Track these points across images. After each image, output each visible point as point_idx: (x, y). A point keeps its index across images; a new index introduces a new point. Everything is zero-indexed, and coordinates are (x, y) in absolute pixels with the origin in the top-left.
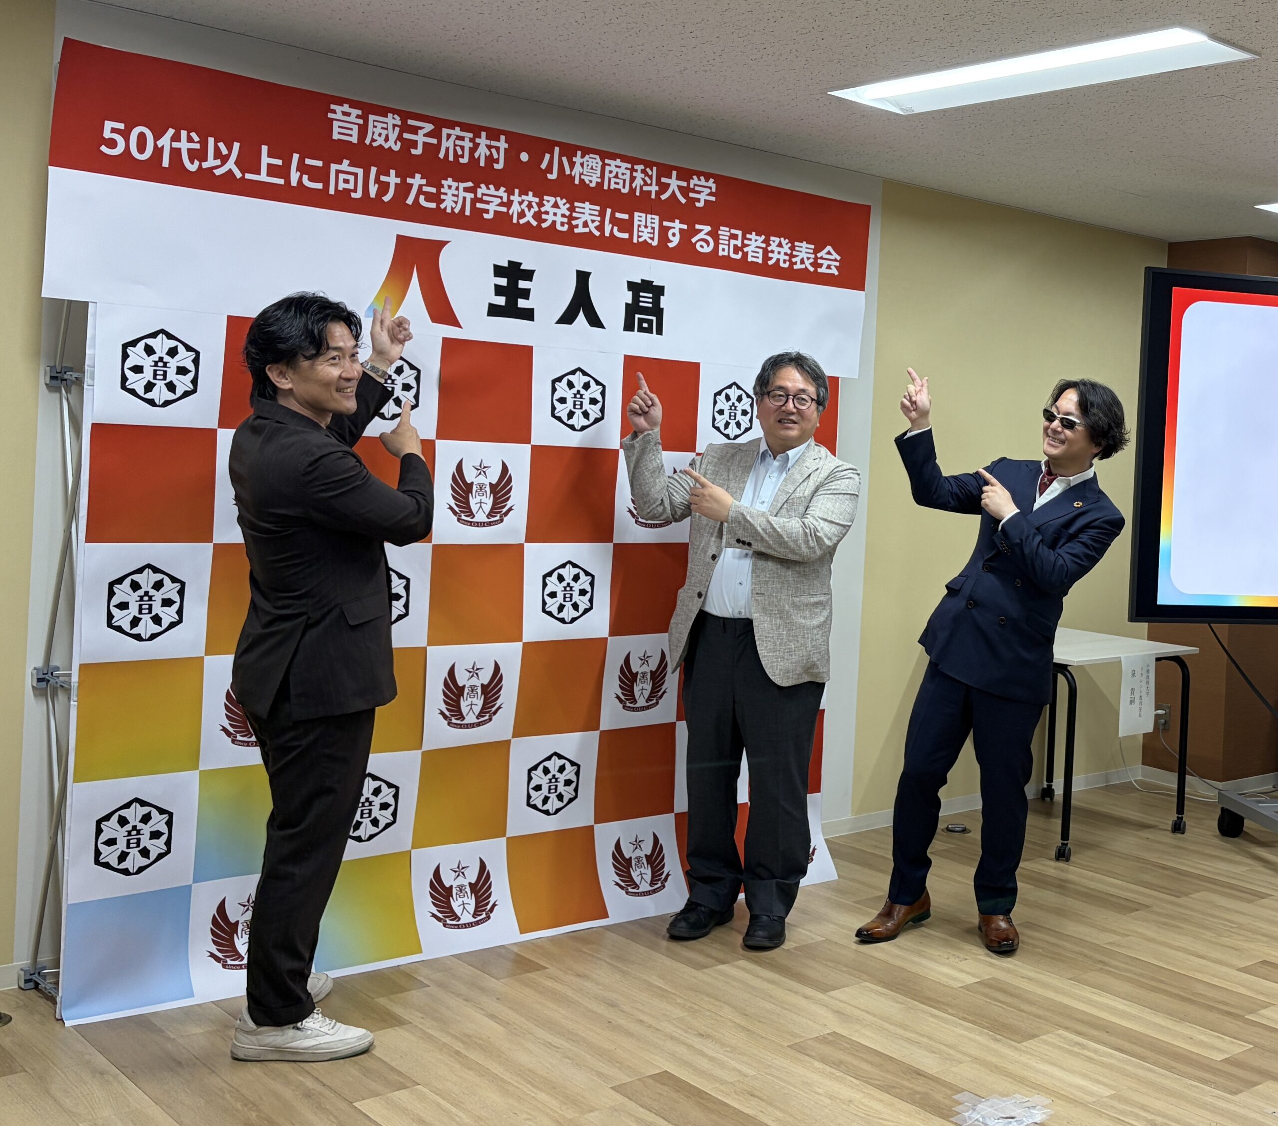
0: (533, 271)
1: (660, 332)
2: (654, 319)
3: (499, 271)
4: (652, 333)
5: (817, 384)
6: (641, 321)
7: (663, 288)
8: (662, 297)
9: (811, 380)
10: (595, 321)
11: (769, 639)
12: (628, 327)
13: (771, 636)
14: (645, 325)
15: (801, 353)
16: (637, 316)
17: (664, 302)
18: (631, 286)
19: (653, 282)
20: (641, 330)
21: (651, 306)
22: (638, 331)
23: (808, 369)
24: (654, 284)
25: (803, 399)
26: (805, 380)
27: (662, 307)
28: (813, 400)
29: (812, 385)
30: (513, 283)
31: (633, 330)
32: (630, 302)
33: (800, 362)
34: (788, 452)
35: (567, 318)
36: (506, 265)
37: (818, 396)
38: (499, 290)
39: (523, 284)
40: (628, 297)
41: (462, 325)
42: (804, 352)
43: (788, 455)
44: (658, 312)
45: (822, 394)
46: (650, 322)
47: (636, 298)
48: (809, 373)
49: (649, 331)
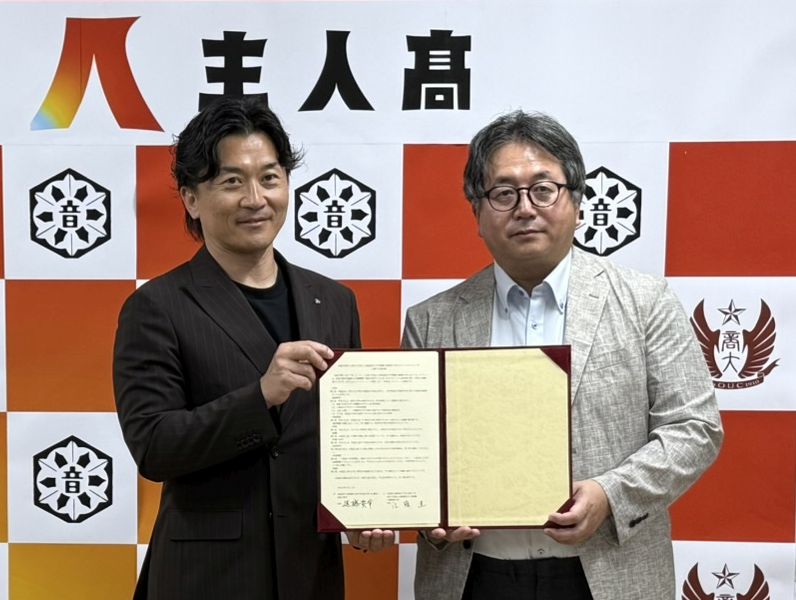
0: (262, 43)
1: (465, 104)
2: (455, 86)
3: (210, 48)
4: (452, 107)
5: (563, 158)
6: (431, 93)
7: (468, 39)
8: (467, 53)
9: (549, 154)
10: (357, 100)
11: (608, 584)
12: (411, 102)
13: (610, 578)
14: (440, 98)
15: (525, 112)
16: (424, 86)
17: (470, 60)
18: (414, 43)
19: (451, 32)
20: (432, 104)
21: (448, 67)
22: (427, 107)
23: (540, 138)
24: (453, 35)
25: (544, 189)
26: (542, 157)
27: (467, 67)
28: (559, 186)
29: (553, 161)
30: (233, 62)
31: (418, 107)
32: (412, 66)
33: (524, 130)
34: (546, 280)
35: (316, 101)
36: (222, 38)
37: (567, 175)
38: (213, 75)
39: (248, 62)
40: (410, 60)
41: (163, 127)
42: (530, 110)
43: (547, 284)
44: (461, 76)
45: (572, 171)
46: (448, 93)
47: (422, 60)
48: (543, 144)
49: (447, 104)
